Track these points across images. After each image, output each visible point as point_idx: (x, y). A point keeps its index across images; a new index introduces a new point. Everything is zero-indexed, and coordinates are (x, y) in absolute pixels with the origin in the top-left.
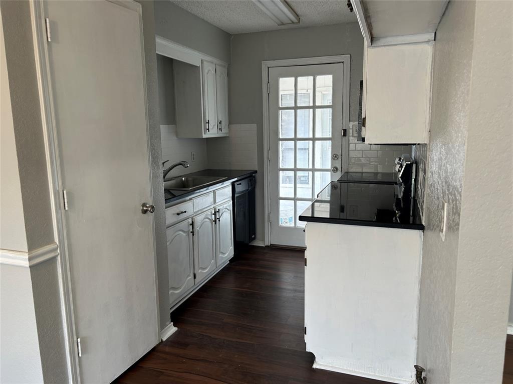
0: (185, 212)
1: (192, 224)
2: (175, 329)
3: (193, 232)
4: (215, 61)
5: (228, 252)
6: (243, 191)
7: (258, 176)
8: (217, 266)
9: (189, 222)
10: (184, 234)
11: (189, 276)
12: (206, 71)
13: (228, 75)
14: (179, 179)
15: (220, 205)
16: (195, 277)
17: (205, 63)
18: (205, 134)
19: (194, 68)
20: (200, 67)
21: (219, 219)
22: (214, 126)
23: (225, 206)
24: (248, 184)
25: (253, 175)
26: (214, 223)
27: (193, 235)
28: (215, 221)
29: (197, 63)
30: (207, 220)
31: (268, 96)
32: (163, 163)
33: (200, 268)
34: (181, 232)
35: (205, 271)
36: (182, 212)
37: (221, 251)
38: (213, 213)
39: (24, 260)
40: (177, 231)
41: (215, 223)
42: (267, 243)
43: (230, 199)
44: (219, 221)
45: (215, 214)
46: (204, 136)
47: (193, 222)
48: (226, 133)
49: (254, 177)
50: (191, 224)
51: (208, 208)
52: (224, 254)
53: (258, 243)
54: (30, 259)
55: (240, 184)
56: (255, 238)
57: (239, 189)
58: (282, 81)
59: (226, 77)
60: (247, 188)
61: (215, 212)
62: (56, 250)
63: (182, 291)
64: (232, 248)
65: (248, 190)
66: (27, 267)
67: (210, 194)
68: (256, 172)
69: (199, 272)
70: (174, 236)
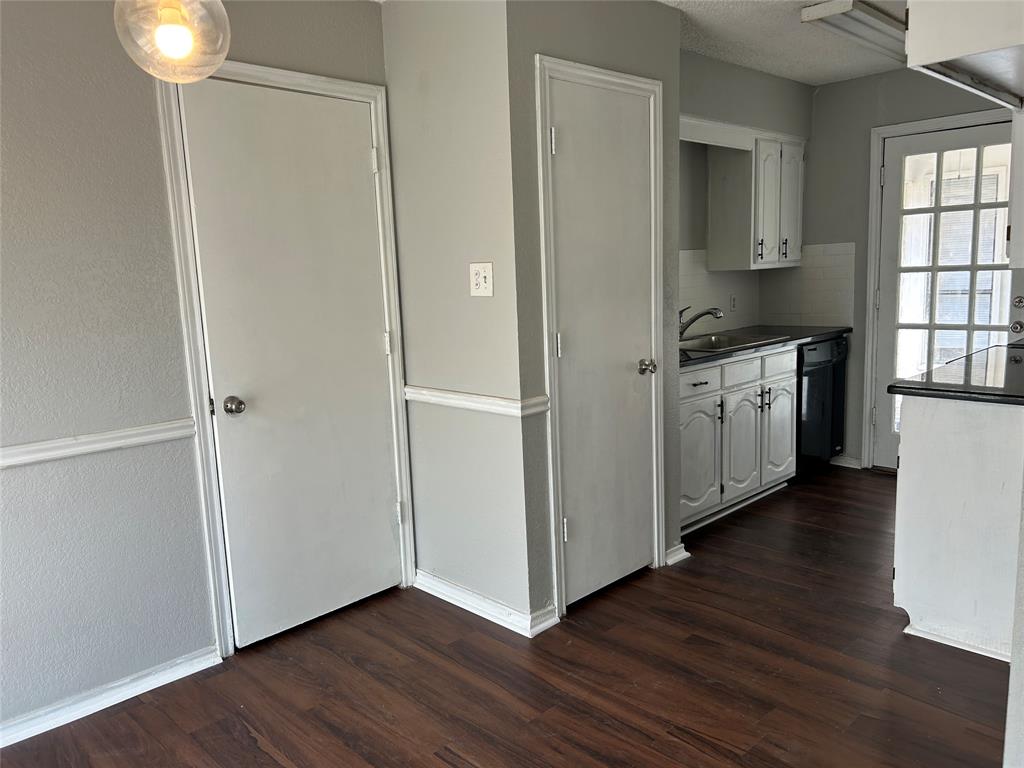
0: (706, 383)
1: (721, 405)
2: (686, 555)
3: (721, 418)
4: (781, 137)
5: (785, 465)
6: (820, 363)
7: (854, 339)
8: (763, 484)
9: (715, 402)
10: (708, 419)
11: (712, 485)
12: (763, 156)
13: (806, 158)
14: (706, 339)
15: (774, 382)
16: (722, 491)
17: (762, 145)
18: (754, 262)
19: (742, 155)
20: (751, 151)
21: (769, 404)
22: (773, 248)
23: (783, 384)
24: (832, 351)
25: (845, 335)
26: (759, 410)
27: (722, 422)
28: (761, 407)
29: (749, 146)
30: (747, 403)
31: (880, 190)
32: (681, 312)
33: (731, 479)
34: (703, 415)
35: (740, 486)
36: (701, 384)
37: (771, 459)
38: (759, 393)
39: (517, 408)
40: (697, 412)
41: (762, 411)
42: (866, 463)
43: (794, 374)
44: (769, 408)
45: (762, 395)
46: (753, 267)
47: (722, 402)
48: (795, 261)
49: (846, 339)
50: (719, 406)
51: (751, 385)
52: (778, 466)
53: (847, 462)
54: (522, 408)
55: (815, 349)
56: (841, 451)
57: (811, 357)
58: (910, 160)
59: (801, 163)
60: (829, 358)
61: (762, 392)
62: (546, 403)
63: (698, 506)
64: (792, 459)
65: (830, 361)
66: (518, 417)
67: (755, 362)
68: (850, 330)
69: (729, 484)
70: (692, 418)
